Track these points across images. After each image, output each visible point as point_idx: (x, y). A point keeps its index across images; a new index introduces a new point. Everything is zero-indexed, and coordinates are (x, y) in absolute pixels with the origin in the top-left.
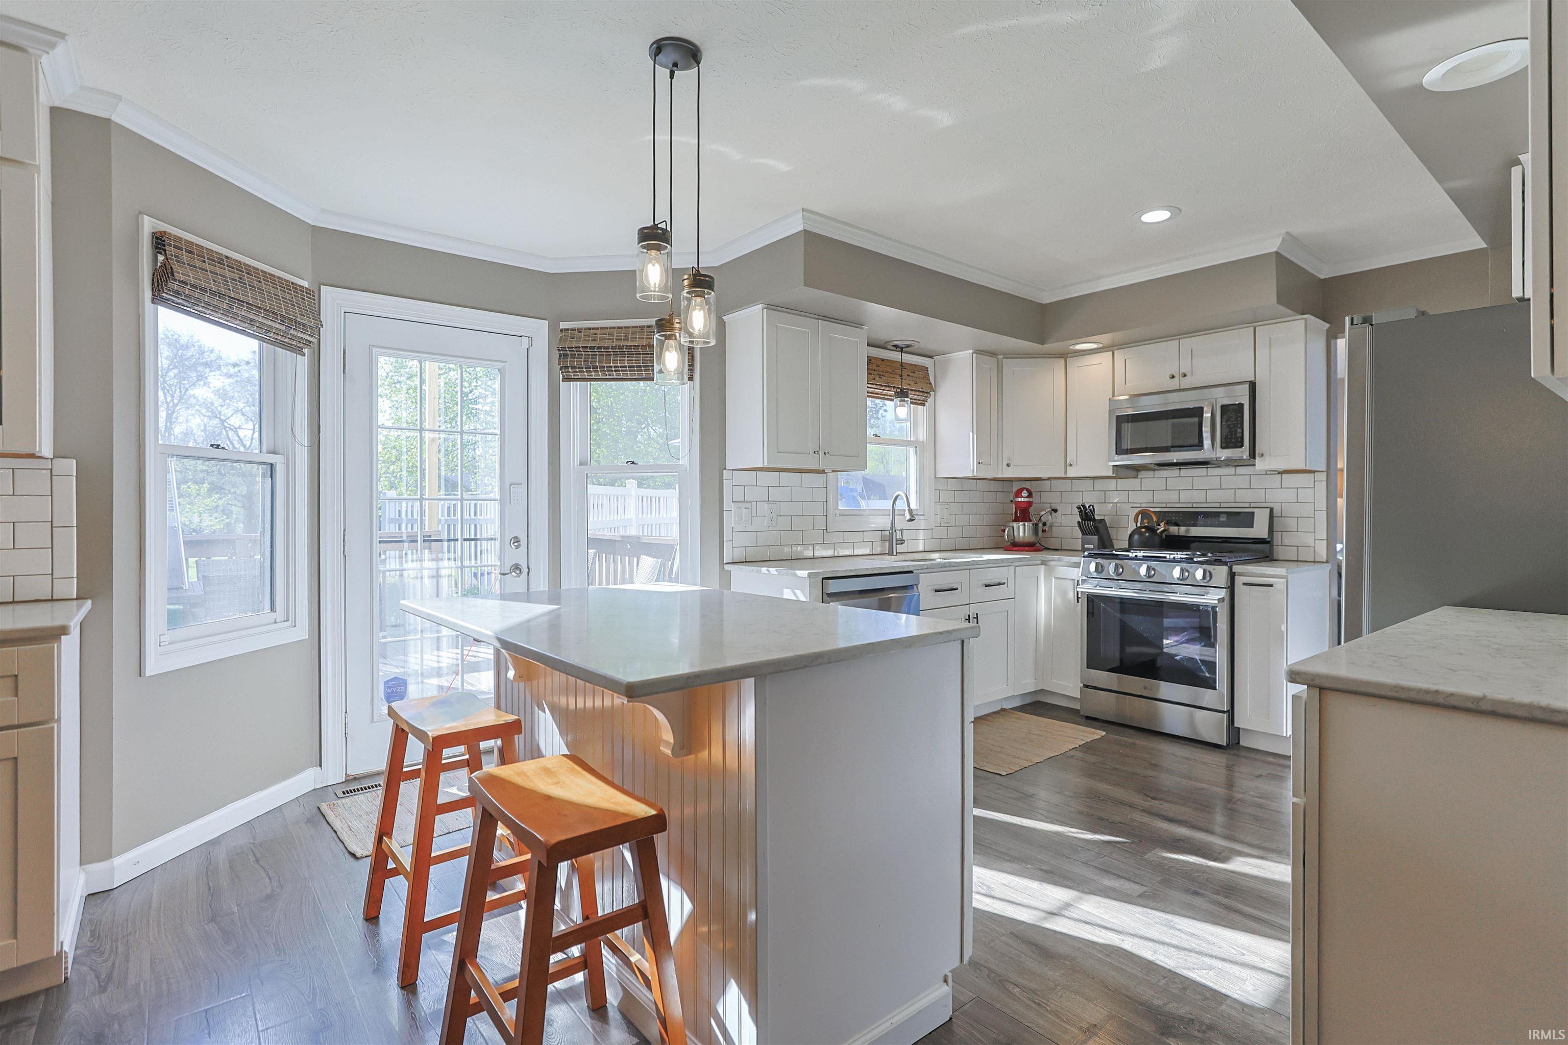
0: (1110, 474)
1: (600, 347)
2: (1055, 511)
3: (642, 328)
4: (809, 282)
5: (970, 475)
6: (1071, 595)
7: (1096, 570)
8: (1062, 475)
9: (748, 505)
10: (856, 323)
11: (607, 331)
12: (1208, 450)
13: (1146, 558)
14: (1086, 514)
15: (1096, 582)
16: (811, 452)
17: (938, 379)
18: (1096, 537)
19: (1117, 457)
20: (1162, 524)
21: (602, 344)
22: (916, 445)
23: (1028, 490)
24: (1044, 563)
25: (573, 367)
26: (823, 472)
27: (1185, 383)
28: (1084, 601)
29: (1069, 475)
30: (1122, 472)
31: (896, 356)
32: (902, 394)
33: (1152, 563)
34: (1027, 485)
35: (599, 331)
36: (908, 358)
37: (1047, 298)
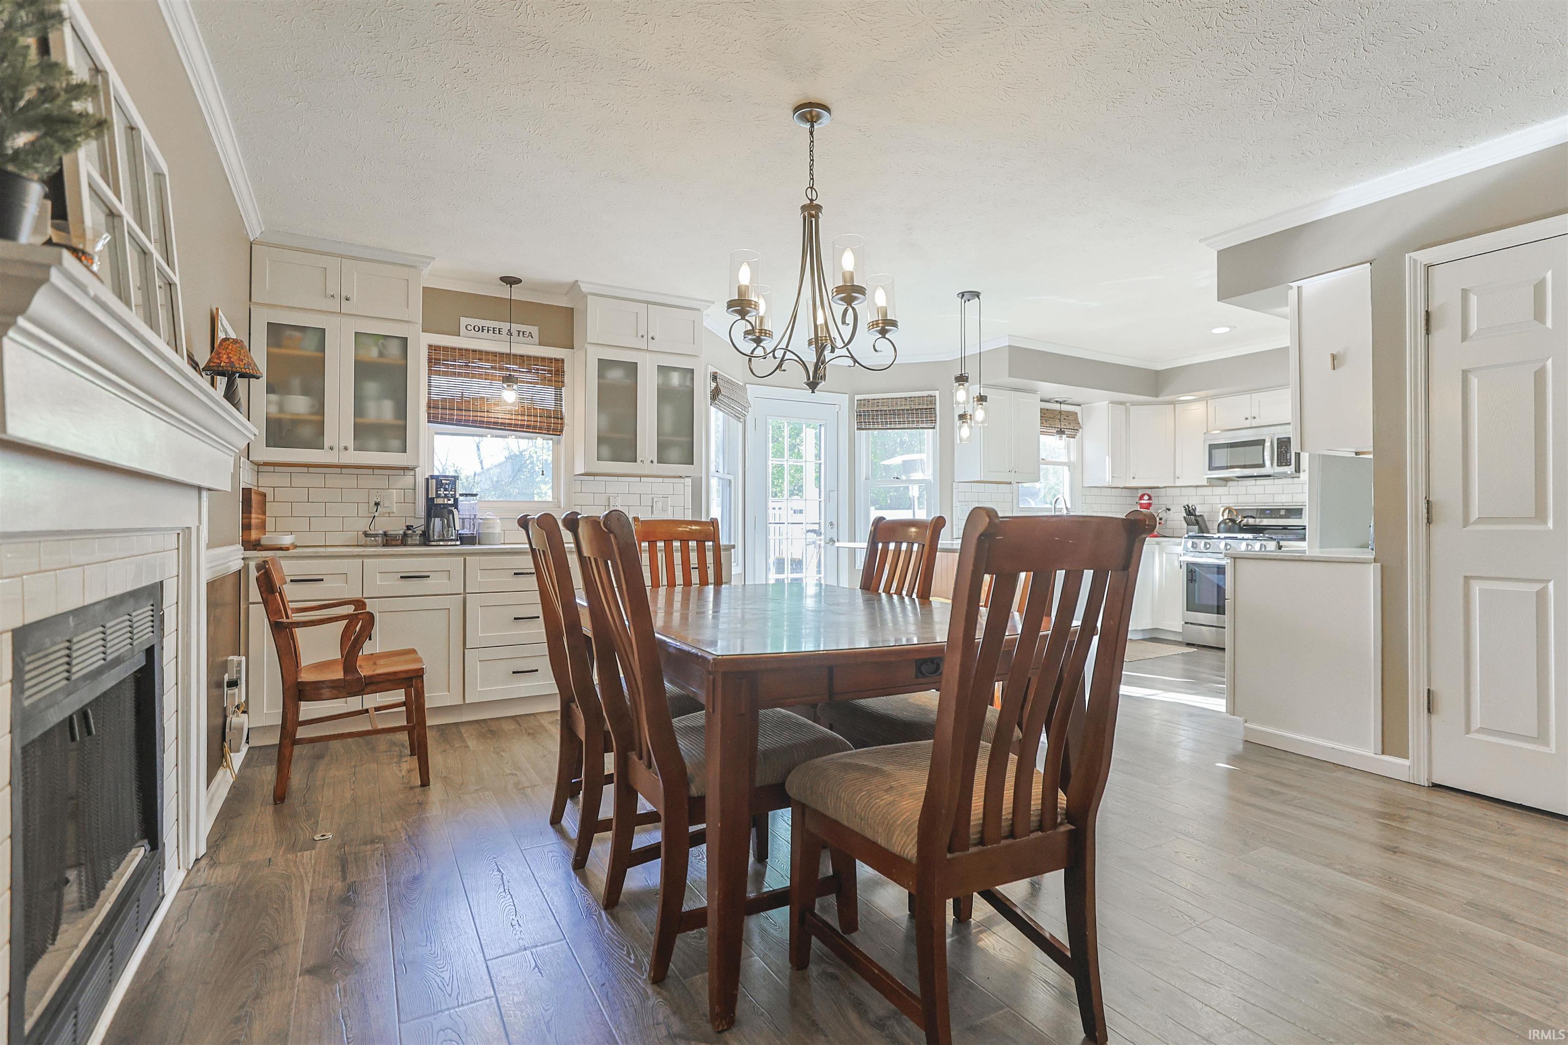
0: (1205, 483)
1: (881, 411)
2: (1169, 510)
3: (906, 398)
4: (1011, 375)
5: (1107, 485)
6: (1177, 564)
7: (1192, 546)
8: (1172, 485)
9: (967, 504)
10: (1033, 391)
11: (885, 401)
12: (1268, 469)
13: (1226, 538)
14: (1190, 511)
15: (1192, 554)
16: (1008, 471)
17: (1084, 420)
18: (1197, 527)
19: (1209, 472)
20: (1240, 517)
21: (883, 408)
22: (1069, 464)
23: (1148, 495)
24: (1158, 543)
25: (865, 422)
26: (1010, 483)
27: (1255, 423)
28: (1184, 567)
29: (1177, 484)
30: (1212, 483)
31: (1057, 407)
32: (1061, 432)
33: (1229, 541)
34: (1149, 492)
35: (880, 401)
36: (1064, 407)
37: (1159, 367)
